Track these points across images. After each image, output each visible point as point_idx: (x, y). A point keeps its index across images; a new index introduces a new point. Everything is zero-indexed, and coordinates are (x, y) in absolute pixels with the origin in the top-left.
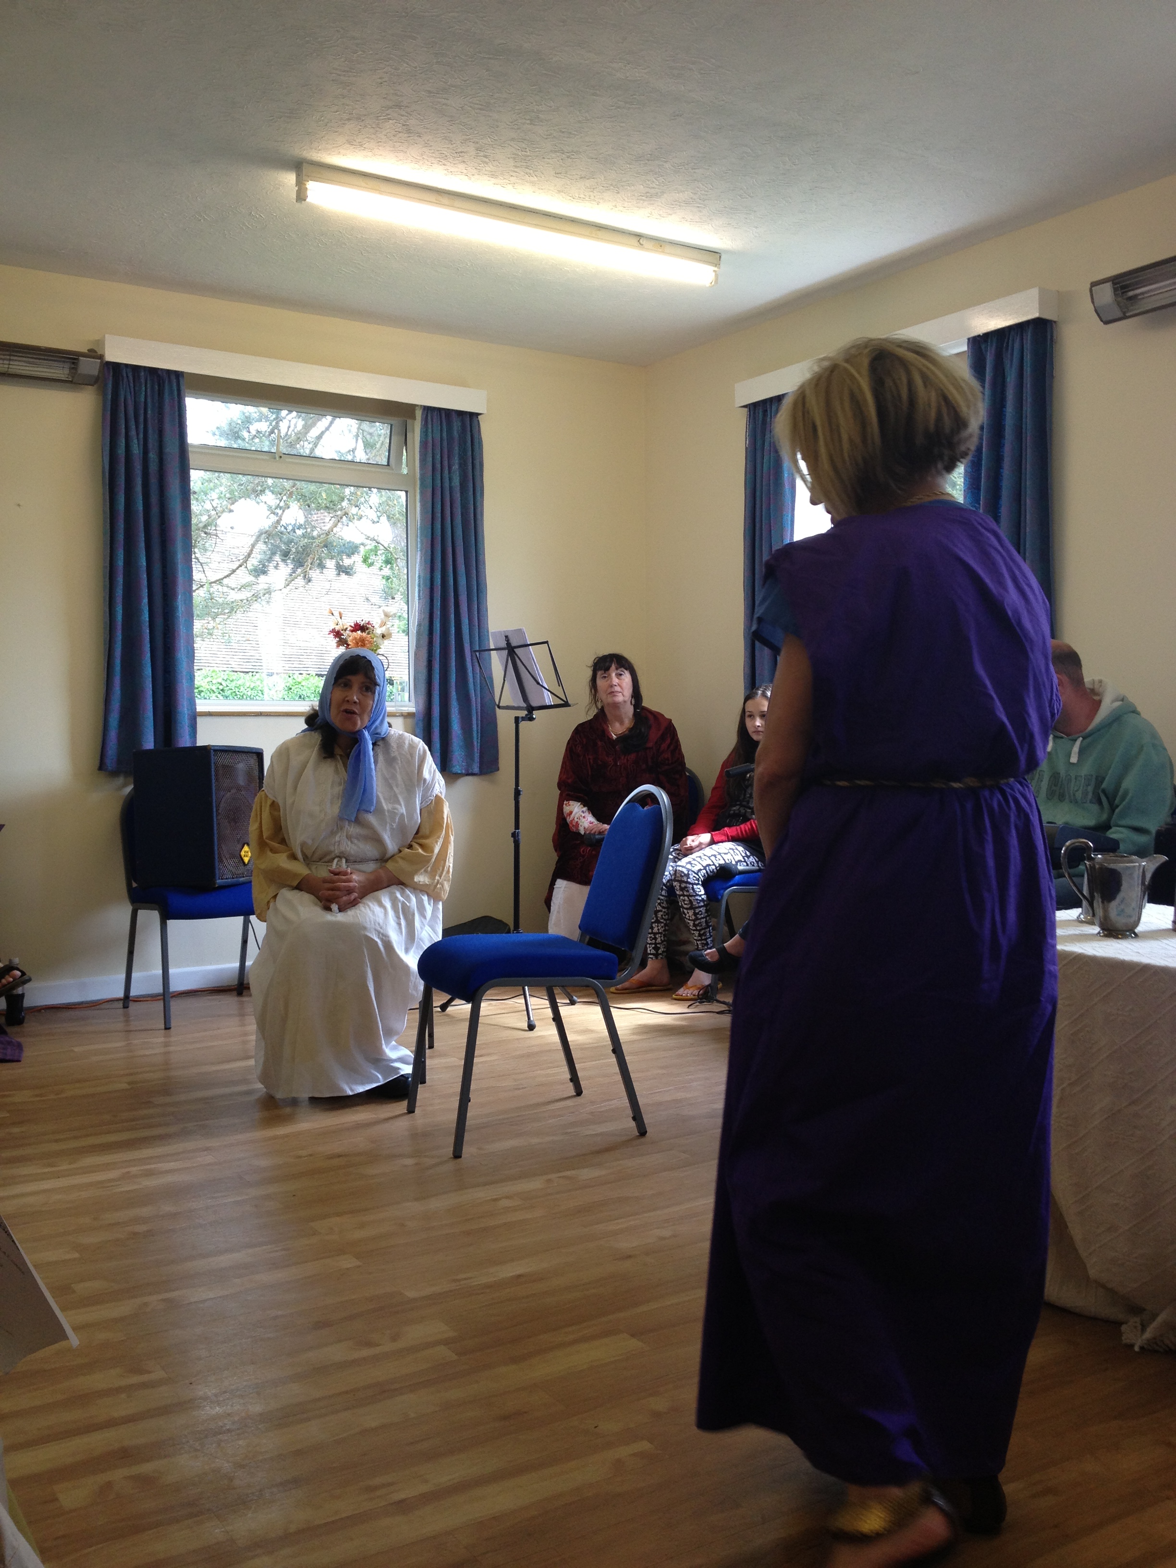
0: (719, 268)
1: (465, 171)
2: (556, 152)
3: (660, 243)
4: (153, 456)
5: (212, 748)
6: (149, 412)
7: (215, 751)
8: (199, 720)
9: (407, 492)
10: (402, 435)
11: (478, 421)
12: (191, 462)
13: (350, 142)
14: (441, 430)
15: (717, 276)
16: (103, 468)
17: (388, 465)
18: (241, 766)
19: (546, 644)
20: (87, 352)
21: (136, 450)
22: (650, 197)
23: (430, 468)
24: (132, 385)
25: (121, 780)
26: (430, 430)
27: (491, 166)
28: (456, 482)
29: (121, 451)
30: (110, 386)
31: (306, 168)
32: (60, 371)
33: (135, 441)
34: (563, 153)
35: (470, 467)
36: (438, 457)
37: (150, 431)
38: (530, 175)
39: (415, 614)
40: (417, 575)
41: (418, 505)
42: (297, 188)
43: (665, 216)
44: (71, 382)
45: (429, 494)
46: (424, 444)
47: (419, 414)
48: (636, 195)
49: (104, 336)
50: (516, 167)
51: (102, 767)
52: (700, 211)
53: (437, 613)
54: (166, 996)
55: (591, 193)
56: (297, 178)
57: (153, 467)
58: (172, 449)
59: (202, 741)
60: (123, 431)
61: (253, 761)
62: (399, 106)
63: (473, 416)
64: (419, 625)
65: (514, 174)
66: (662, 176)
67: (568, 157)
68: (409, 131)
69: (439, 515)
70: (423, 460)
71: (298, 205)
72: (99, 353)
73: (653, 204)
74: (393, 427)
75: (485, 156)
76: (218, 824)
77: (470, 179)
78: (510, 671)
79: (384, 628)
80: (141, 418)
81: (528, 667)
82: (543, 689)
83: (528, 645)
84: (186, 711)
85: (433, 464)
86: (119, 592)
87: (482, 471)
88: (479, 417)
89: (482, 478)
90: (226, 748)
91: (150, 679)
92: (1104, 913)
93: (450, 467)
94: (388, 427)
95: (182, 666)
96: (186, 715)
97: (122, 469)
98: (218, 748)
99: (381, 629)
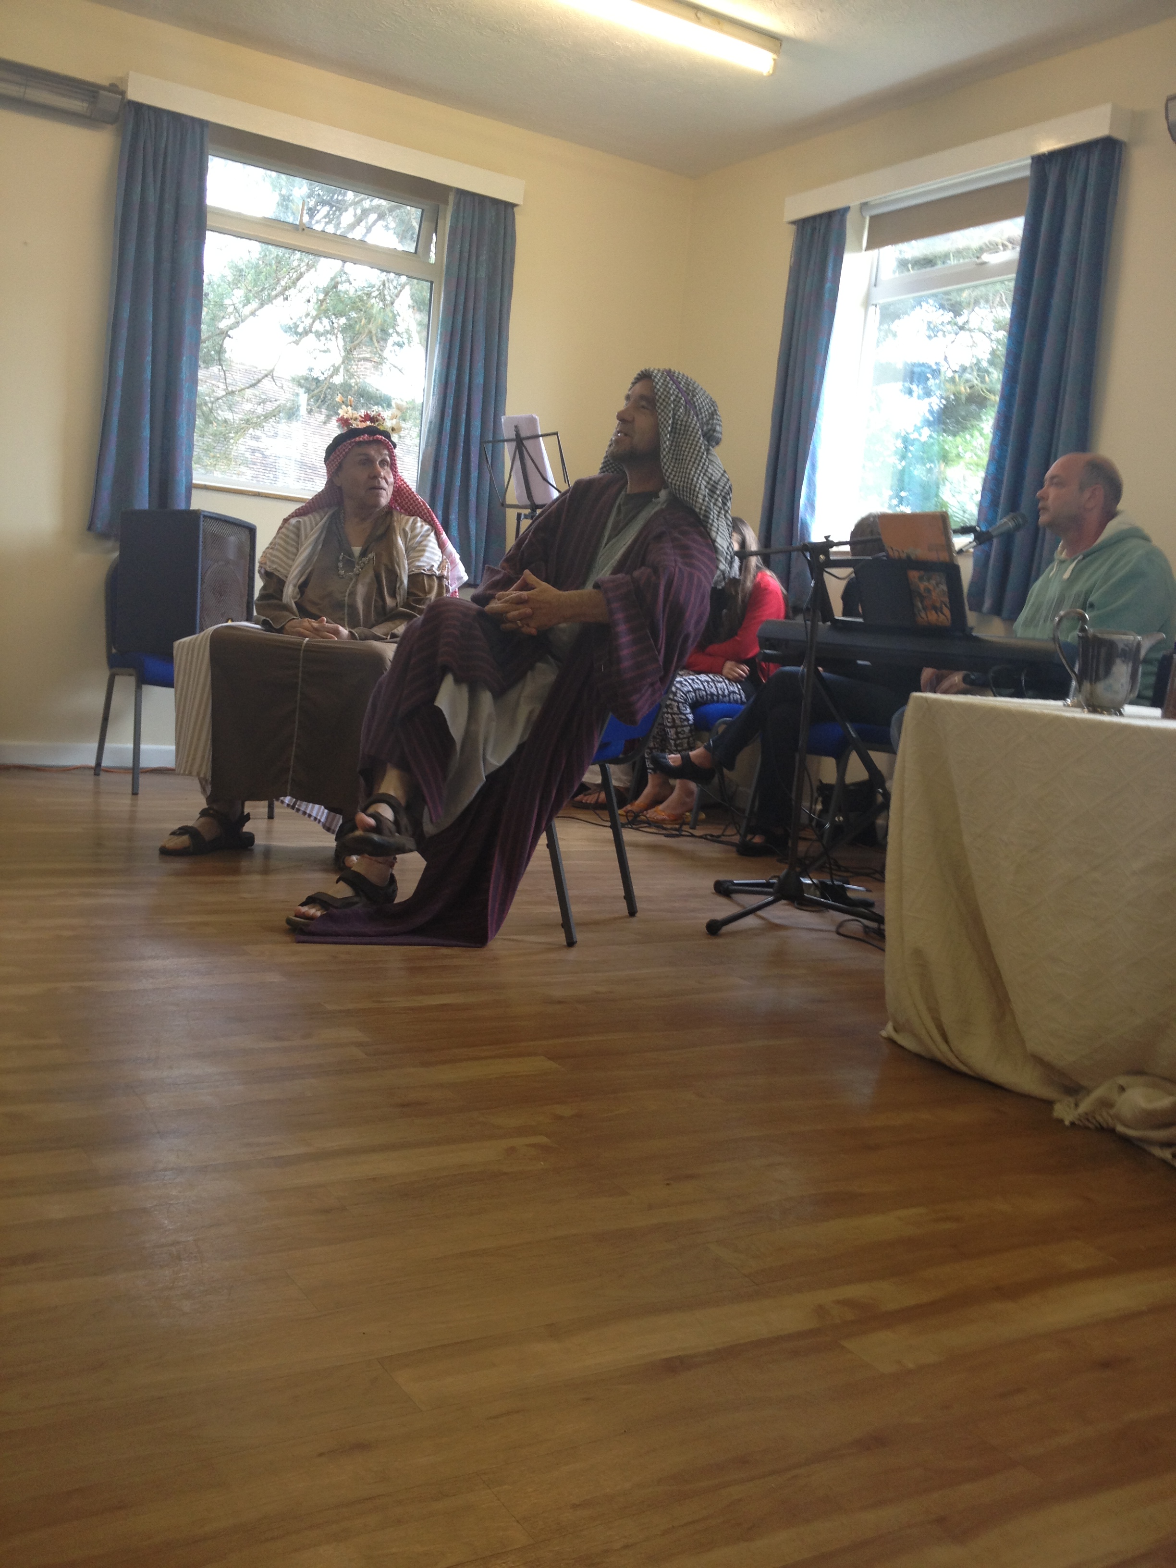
0: (779, 55)
3: (718, 19)
4: (168, 207)
5: (202, 513)
6: (168, 158)
7: (205, 516)
8: (194, 492)
9: (432, 283)
10: (431, 220)
11: (513, 214)
12: (208, 223)
14: (473, 218)
15: (775, 65)
16: (116, 215)
17: (416, 253)
18: (232, 539)
19: (556, 436)
21: (152, 198)
23: (457, 256)
24: (153, 129)
25: (110, 544)
26: (461, 215)
28: (483, 273)
29: (136, 197)
30: (131, 126)
32: (78, 105)
33: (151, 186)
35: (500, 263)
36: (467, 245)
37: (168, 182)
39: (428, 414)
40: (434, 371)
41: (442, 295)
45: (454, 284)
46: (454, 229)
47: (451, 198)
49: (128, 73)
51: (90, 527)
53: (449, 412)
54: (136, 771)
57: (168, 219)
58: (189, 201)
59: (194, 507)
60: (139, 174)
61: (245, 536)
63: (509, 207)
64: (431, 423)
69: (461, 307)
70: (451, 247)
72: (121, 88)
74: (425, 211)
76: (203, 593)
78: (518, 463)
79: (394, 421)
80: (160, 166)
81: (537, 462)
82: (550, 486)
83: (538, 436)
84: (184, 481)
85: (461, 253)
86: (122, 346)
87: (512, 268)
88: (515, 209)
89: (512, 273)
90: (216, 516)
91: (148, 441)
92: (1092, 693)
93: (477, 258)
94: (419, 212)
95: (183, 432)
96: (184, 485)
97: (135, 217)
98: (209, 514)
99: (391, 421)
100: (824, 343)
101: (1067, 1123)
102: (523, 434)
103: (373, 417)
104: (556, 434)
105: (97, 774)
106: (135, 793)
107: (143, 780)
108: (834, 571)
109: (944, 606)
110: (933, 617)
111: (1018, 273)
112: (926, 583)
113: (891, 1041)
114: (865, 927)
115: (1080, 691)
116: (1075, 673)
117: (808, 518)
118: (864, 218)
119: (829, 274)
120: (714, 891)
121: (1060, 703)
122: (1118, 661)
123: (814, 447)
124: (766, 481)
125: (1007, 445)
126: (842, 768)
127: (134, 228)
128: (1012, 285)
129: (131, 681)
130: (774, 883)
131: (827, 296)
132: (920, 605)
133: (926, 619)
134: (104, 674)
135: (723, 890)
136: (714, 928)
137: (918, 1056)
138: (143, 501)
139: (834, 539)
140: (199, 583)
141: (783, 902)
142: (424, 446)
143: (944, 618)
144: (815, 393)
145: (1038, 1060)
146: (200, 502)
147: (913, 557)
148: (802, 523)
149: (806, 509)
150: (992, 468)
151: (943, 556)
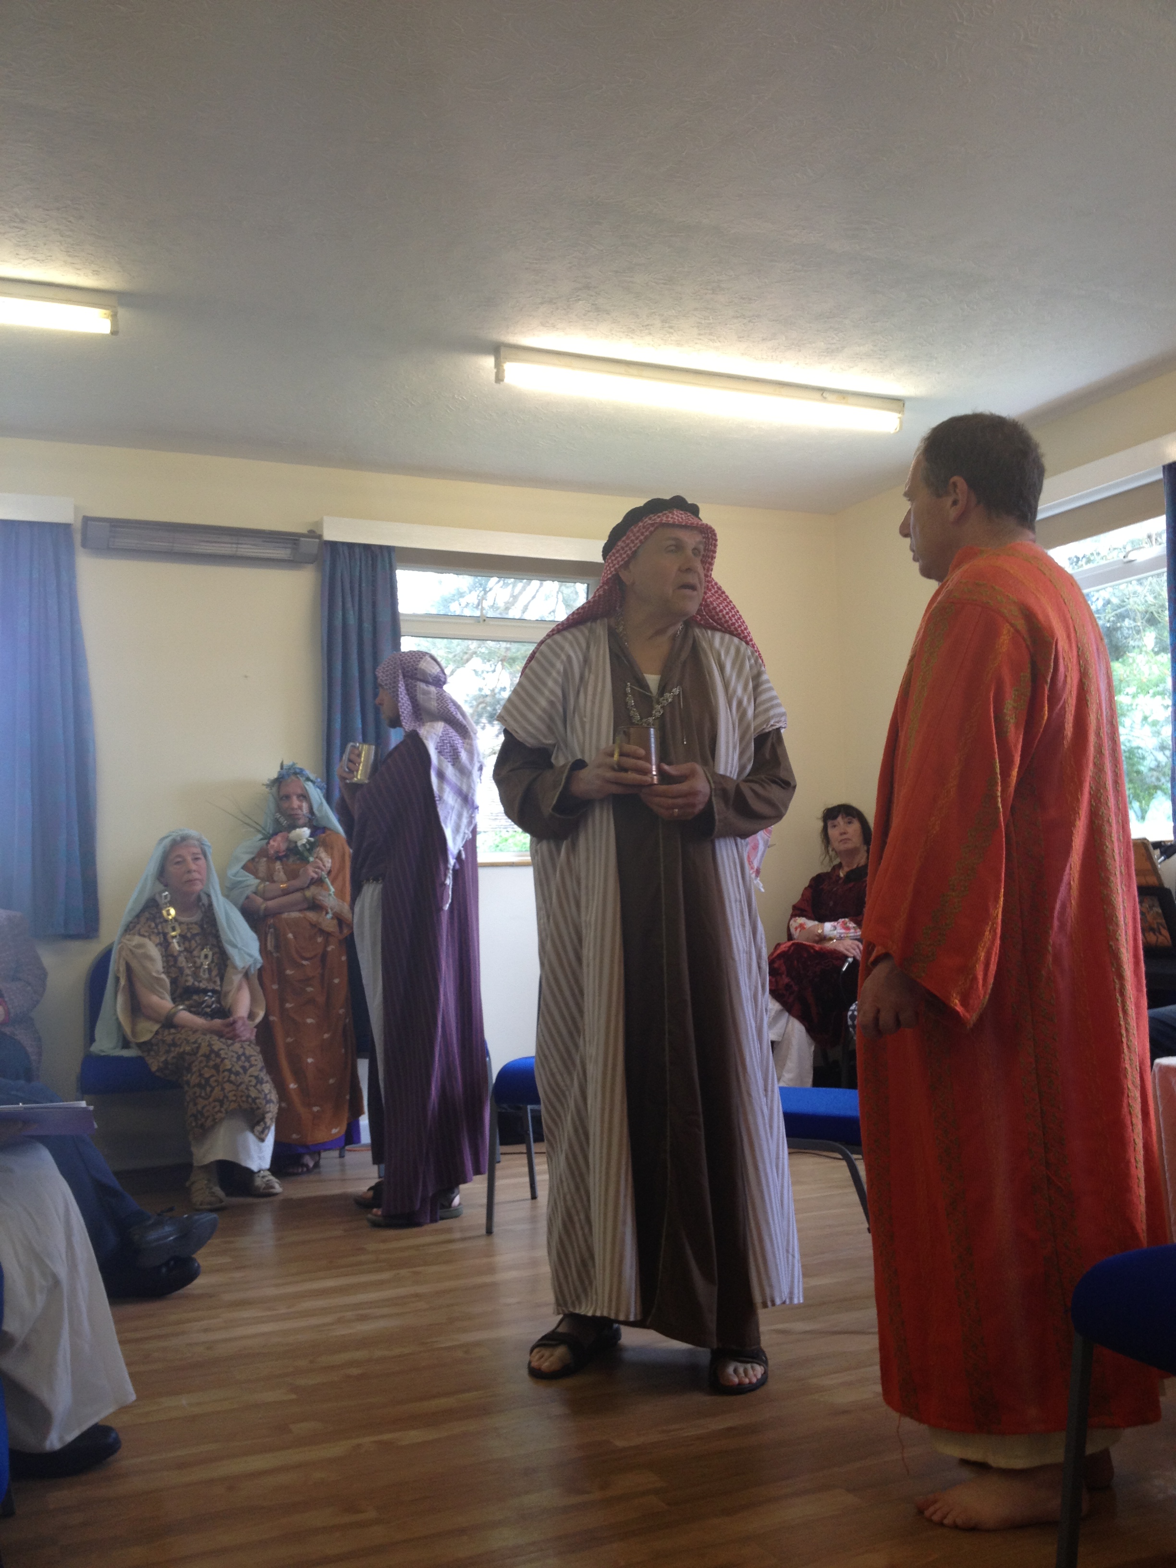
0: (903, 414)
2: (737, 317)
3: (843, 395)
4: (367, 625)
6: (364, 585)
13: (543, 324)
15: (901, 423)
16: (322, 639)
20: (306, 532)
21: (352, 621)
22: (831, 352)
24: (348, 561)
27: (676, 336)
29: (338, 623)
30: (328, 563)
31: (503, 351)
32: (282, 553)
33: (351, 612)
34: (744, 318)
37: (364, 603)
38: (713, 341)
42: (495, 370)
44: (292, 561)
48: (817, 351)
49: (322, 519)
50: (700, 334)
52: (882, 362)
55: (773, 353)
56: (495, 361)
57: (367, 636)
58: (384, 618)
60: (341, 604)
62: (587, 287)
65: (698, 341)
66: (842, 332)
67: (749, 321)
68: (597, 309)
71: (497, 386)
72: (318, 533)
75: (671, 327)
80: (357, 592)
94: (585, 586)
109: (1161, 927)
110: (1151, 938)
111: (1169, 568)
143: (1163, 938)
151: (1152, 880)
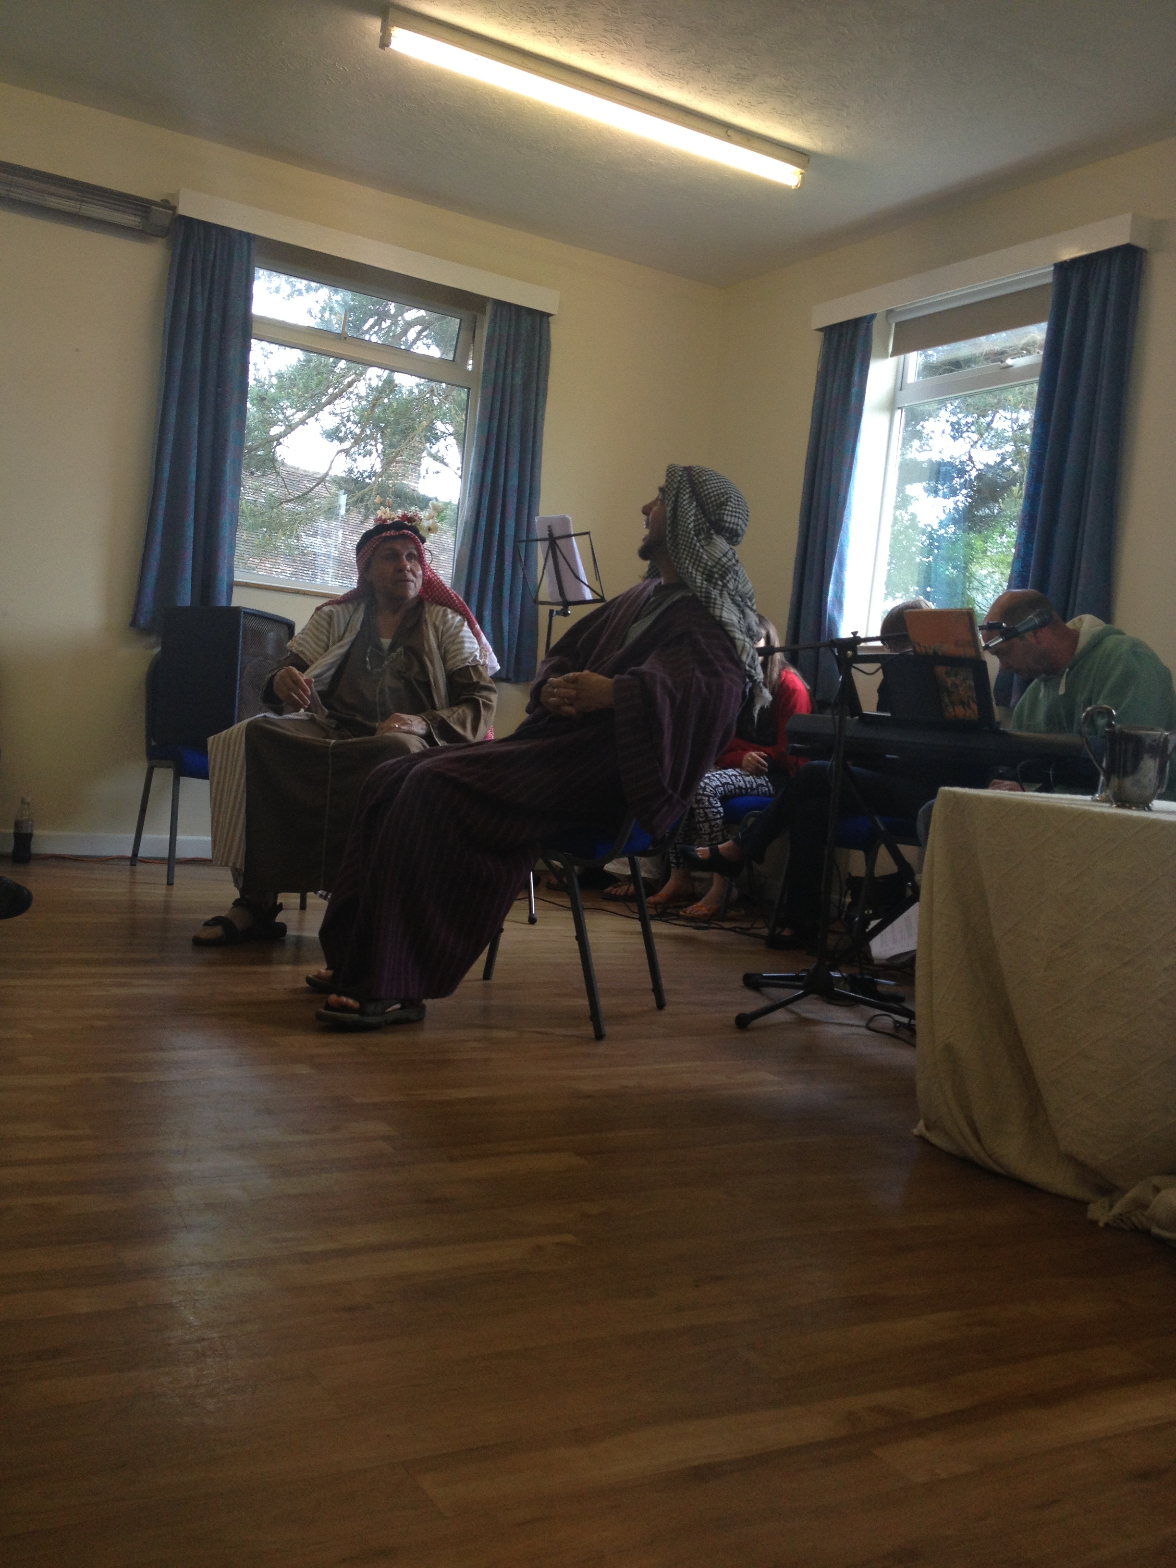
0: (805, 171)
1: (553, 32)
2: (647, 15)
3: (746, 136)
4: (216, 316)
5: (243, 610)
6: (217, 274)
7: (245, 613)
8: (236, 590)
9: (469, 389)
10: (469, 329)
11: (549, 323)
12: (254, 332)
14: (509, 328)
15: (803, 178)
16: (165, 323)
17: (454, 360)
18: (271, 635)
19: (587, 536)
20: (159, 201)
21: (200, 308)
22: (741, 80)
23: (494, 364)
24: (202, 243)
25: (153, 639)
26: (498, 325)
27: (580, 27)
28: (518, 381)
29: (185, 308)
30: (181, 239)
31: (392, 14)
32: (131, 220)
33: (200, 299)
34: (655, 18)
36: (503, 354)
37: (216, 293)
38: (619, 42)
39: (464, 515)
40: (470, 472)
41: (478, 402)
42: (381, 35)
43: (755, 104)
44: (141, 231)
45: (490, 389)
46: (490, 340)
47: (489, 308)
48: (727, 76)
49: (179, 190)
50: (606, 30)
51: (134, 623)
52: (791, 102)
53: (484, 512)
54: (171, 861)
55: (681, 71)
56: (382, 24)
57: (215, 327)
58: (235, 314)
59: (234, 604)
60: (189, 287)
61: (283, 632)
63: (544, 316)
64: (466, 523)
65: (603, 39)
66: (755, 55)
67: (660, 23)
70: (488, 359)
71: (381, 51)
72: (173, 203)
73: (743, 89)
74: (462, 322)
75: (575, 15)
76: (241, 687)
77: (558, 41)
78: (550, 562)
79: (431, 521)
80: (208, 277)
81: (569, 560)
82: (582, 584)
83: (570, 536)
84: (226, 579)
85: (498, 360)
86: (168, 449)
87: (547, 374)
88: (550, 318)
89: (546, 381)
90: (256, 613)
91: (192, 540)
92: (1120, 788)
93: (513, 364)
94: (458, 321)
95: (225, 532)
96: (226, 583)
97: (183, 325)
98: (249, 611)
99: (428, 522)
100: (851, 446)
101: (1101, 1224)
102: (557, 533)
103: (411, 517)
104: (588, 533)
105: (133, 864)
106: (170, 883)
107: (178, 870)
108: (862, 666)
109: (970, 700)
110: (960, 711)
111: (1041, 377)
112: (953, 679)
113: (922, 1138)
114: (896, 1022)
115: (1108, 785)
116: (1101, 767)
117: (836, 614)
118: (890, 325)
119: (856, 378)
120: (743, 984)
121: (1089, 798)
122: (1146, 756)
123: (842, 546)
124: (794, 578)
125: (1032, 544)
126: (871, 861)
127: (182, 338)
128: (1036, 388)
129: (169, 773)
130: (804, 976)
131: (853, 400)
132: (947, 700)
133: (953, 713)
134: (144, 765)
135: (753, 982)
136: (743, 1022)
137: (950, 1156)
138: (185, 598)
139: (862, 635)
140: (238, 677)
141: (812, 996)
142: (460, 545)
143: (971, 712)
144: (842, 494)
145: (1071, 1159)
146: (240, 599)
147: (940, 653)
148: (829, 618)
149: (833, 605)
150: (1018, 566)
151: (969, 652)
